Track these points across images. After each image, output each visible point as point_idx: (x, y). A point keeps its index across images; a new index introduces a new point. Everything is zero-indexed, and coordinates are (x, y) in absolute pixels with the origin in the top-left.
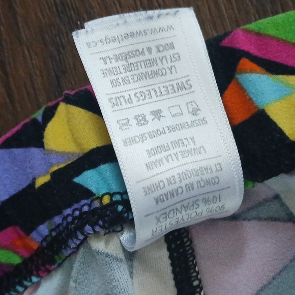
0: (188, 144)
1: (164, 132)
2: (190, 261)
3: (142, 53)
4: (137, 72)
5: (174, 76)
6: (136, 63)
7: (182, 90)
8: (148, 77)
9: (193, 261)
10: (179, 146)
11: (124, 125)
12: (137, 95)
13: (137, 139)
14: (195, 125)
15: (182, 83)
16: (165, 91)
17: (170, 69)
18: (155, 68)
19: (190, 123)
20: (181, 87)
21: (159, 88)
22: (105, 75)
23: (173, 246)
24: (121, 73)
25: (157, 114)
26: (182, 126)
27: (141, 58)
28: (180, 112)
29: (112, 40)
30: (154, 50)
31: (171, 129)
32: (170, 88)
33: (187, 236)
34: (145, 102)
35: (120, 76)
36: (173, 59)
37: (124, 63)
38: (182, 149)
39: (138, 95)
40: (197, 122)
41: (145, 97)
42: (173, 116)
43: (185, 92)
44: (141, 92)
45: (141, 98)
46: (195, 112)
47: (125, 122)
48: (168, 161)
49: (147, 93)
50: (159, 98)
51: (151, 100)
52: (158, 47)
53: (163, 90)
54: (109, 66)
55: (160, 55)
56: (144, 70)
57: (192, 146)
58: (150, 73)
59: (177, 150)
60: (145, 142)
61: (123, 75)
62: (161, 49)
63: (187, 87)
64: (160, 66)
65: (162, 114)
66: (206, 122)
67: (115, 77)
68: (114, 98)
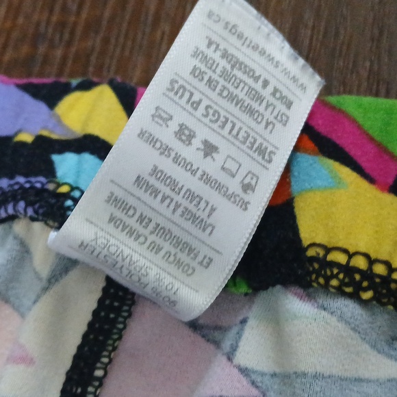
0: (202, 209)
1: (194, 172)
2: (112, 339)
3: (257, 79)
4: (232, 89)
5: (266, 134)
6: (241, 81)
7: (259, 154)
8: (239, 106)
9: (115, 341)
10: (191, 202)
11: (160, 117)
12: (209, 109)
13: (158, 145)
14: (232, 199)
15: (266, 148)
16: (243, 137)
17: (268, 124)
18: (255, 105)
19: (230, 192)
20: (261, 151)
21: (240, 129)
22: (195, 54)
23: (107, 302)
24: (214, 71)
25: (209, 149)
26: (219, 187)
27: (250, 81)
28: (235, 172)
29: (238, 35)
30: (270, 89)
31: (205, 177)
32: (250, 139)
33: (130, 306)
34: (211, 125)
35: (210, 73)
36: (279, 118)
37: (228, 67)
38: (191, 207)
39: (211, 112)
40: (238, 199)
41: (217, 121)
42: (223, 168)
43: (260, 159)
44: (216, 111)
45: (210, 116)
46: (247, 188)
47: (165, 116)
48: (163, 201)
49: (222, 119)
50: (230, 137)
51: (219, 130)
52: (276, 90)
53: (242, 134)
54: (210, 53)
55: (272, 100)
56: (242, 95)
57: (204, 215)
58: (246, 104)
59: (185, 203)
60: (163, 156)
61: (215, 77)
62: (278, 95)
63: (267, 157)
64: (261, 109)
65: (214, 155)
66: (246, 209)
67: (203, 68)
68: (179, 84)
